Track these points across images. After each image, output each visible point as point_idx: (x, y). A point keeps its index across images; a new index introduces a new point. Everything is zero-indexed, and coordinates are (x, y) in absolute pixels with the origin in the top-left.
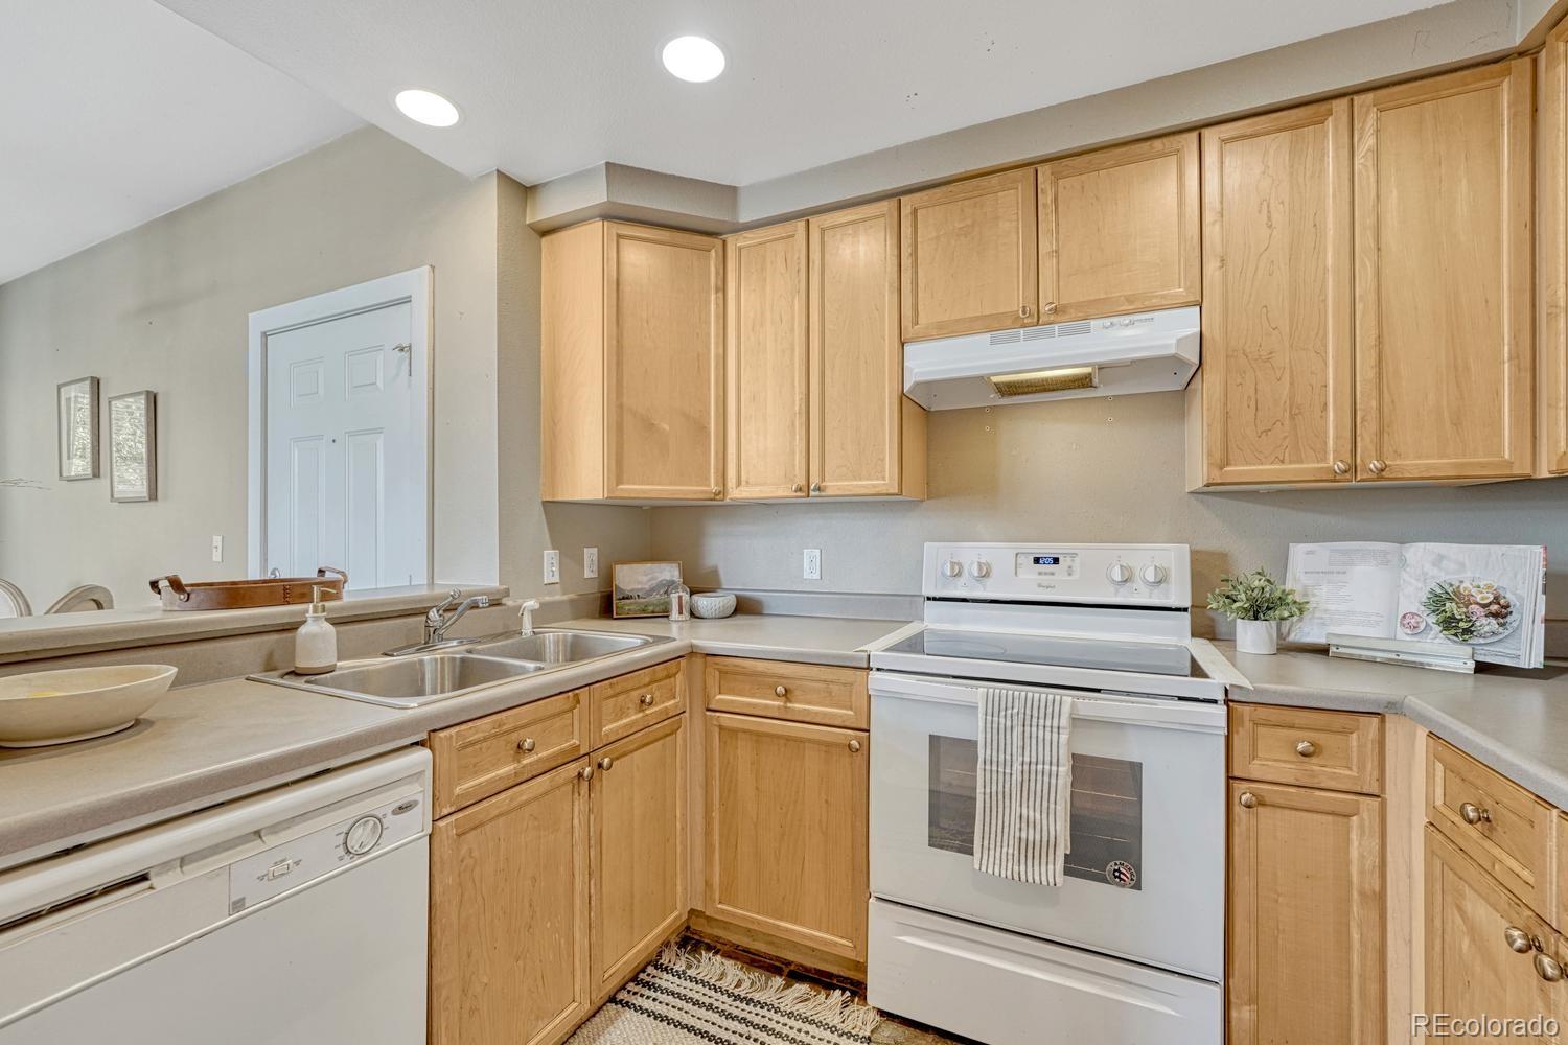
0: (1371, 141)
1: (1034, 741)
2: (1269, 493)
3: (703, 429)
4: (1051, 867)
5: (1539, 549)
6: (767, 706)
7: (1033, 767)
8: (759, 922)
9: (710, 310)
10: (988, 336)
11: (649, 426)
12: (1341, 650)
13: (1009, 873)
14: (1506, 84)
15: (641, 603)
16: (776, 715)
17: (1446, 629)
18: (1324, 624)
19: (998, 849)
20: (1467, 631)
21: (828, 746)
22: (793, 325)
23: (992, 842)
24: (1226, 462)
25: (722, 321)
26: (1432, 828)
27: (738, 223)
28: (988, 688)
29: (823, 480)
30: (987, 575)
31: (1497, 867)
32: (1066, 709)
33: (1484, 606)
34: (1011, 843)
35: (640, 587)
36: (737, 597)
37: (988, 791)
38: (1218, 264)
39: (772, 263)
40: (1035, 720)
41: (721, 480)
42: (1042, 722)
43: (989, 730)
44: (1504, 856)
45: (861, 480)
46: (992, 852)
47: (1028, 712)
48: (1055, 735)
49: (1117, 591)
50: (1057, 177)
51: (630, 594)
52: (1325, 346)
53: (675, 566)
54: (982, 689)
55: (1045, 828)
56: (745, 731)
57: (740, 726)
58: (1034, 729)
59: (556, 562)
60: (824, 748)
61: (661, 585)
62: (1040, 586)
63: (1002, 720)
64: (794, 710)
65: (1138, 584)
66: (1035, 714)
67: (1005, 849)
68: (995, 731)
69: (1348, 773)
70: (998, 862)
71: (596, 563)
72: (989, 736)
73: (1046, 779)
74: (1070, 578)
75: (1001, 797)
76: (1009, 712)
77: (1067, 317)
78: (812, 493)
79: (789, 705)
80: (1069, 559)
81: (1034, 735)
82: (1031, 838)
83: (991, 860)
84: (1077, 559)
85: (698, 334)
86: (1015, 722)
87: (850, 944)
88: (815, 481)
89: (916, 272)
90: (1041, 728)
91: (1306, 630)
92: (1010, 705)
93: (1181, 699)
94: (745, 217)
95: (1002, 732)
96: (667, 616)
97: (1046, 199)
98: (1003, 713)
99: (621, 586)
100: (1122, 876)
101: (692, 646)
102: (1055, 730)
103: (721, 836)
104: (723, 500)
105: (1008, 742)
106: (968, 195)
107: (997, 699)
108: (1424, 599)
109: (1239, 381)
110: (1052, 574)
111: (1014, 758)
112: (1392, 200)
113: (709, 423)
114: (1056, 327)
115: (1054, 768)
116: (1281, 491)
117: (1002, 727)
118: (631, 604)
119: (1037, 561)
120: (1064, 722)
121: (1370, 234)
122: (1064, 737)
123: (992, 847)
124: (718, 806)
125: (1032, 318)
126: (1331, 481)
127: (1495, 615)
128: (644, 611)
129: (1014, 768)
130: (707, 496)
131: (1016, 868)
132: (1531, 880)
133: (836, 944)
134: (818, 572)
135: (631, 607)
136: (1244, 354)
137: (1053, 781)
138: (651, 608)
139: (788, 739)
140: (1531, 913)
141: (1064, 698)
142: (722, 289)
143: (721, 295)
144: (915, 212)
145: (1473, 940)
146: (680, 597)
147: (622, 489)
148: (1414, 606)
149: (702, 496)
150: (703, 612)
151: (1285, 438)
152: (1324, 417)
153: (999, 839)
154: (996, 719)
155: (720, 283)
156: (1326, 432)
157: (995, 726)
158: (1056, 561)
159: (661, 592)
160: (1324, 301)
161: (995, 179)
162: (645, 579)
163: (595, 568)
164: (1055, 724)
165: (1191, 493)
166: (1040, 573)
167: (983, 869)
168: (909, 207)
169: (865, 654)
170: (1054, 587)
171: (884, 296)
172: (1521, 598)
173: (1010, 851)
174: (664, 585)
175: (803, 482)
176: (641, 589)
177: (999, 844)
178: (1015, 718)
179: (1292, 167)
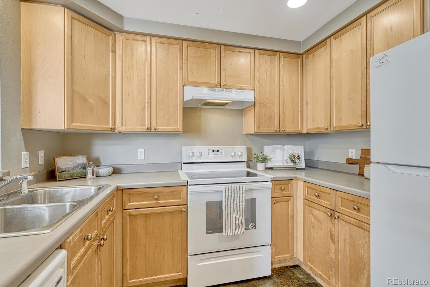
0: (282, 63)
1: (237, 197)
2: (258, 135)
3: (107, 104)
4: (242, 229)
5: (303, 146)
6: (150, 204)
7: (237, 204)
8: (147, 280)
9: (109, 59)
10: (208, 88)
11: (85, 100)
12: (275, 168)
13: (233, 233)
14: (299, 59)
15: (70, 173)
16: (154, 206)
17: (292, 162)
18: (272, 163)
19: (230, 228)
20: (295, 162)
21: (173, 213)
22: (145, 72)
23: (228, 227)
24: (259, 128)
25: (114, 64)
26: (305, 200)
27: (124, 30)
28: (225, 185)
29: (157, 126)
30: (201, 156)
31: (322, 203)
32: (244, 188)
33: (297, 157)
34: (233, 226)
35: (69, 166)
36: (114, 168)
37: (227, 213)
38: (258, 82)
39: (136, 48)
40: (237, 192)
41: (114, 124)
42: (239, 192)
43: (226, 197)
44: (323, 201)
45: (170, 127)
46: (228, 230)
47: (235, 190)
48: (242, 195)
49: (232, 158)
50: (225, 50)
51: (65, 170)
52: (275, 104)
53: (85, 157)
54: (223, 186)
55: (241, 220)
56: (141, 214)
57: (139, 213)
58: (237, 194)
59: (27, 157)
60: (171, 213)
61: (79, 165)
62: (215, 158)
63: (229, 194)
64: (161, 203)
65: (237, 156)
66: (237, 190)
67: (231, 228)
68: (228, 197)
69: (288, 192)
70: (230, 232)
71: (43, 157)
72: (226, 198)
73: (240, 206)
74: (221, 155)
75: (230, 214)
76: (231, 191)
77: (228, 87)
78: (152, 131)
79: (159, 202)
80: (221, 150)
81: (237, 196)
82: (238, 223)
83: (228, 232)
84: (223, 150)
85: (105, 67)
86: (232, 194)
87: (181, 273)
88: (153, 126)
89: (188, 65)
90: (239, 194)
91: (269, 164)
92: (231, 189)
93: (262, 182)
94: (126, 28)
95: (229, 197)
96: (86, 177)
97: (223, 55)
98: (229, 192)
99: (60, 167)
100: (253, 227)
101: (117, 187)
102: (242, 194)
103: (130, 255)
104: (114, 131)
105: (231, 199)
106: (203, 47)
107: (228, 188)
108: (288, 156)
109: (261, 109)
110: (217, 154)
111: (233, 203)
112: (285, 76)
113: (109, 102)
114: (225, 89)
115: (242, 203)
116: (260, 134)
117: (229, 195)
118: (65, 174)
119: (213, 151)
120: (244, 191)
121: (282, 82)
122: (244, 195)
123: (228, 228)
124: (129, 244)
125: (219, 86)
126: (276, 132)
127: (298, 159)
128: (72, 176)
129: (233, 206)
130: (109, 130)
131: (235, 232)
132: (329, 204)
133: (176, 276)
134: (144, 157)
135: (66, 175)
136: (262, 103)
137: (242, 207)
138: (75, 175)
139: (158, 213)
140: (329, 209)
141: (243, 185)
142: (114, 51)
143: (114, 54)
144: (188, 47)
145: (315, 218)
146: (93, 170)
147: (73, 125)
148: (287, 158)
149: (107, 130)
150: (101, 174)
151: (269, 123)
152: (275, 119)
153: (230, 226)
154: (228, 193)
155: (114, 50)
156: (275, 122)
157: (228, 195)
158: (218, 151)
159: (79, 168)
160: (275, 94)
161: (210, 45)
162: (71, 163)
163: (43, 159)
164: (242, 192)
165: (244, 134)
166: (214, 154)
167: (227, 235)
168: (186, 45)
169: (186, 181)
170: (218, 158)
171: (178, 70)
172: (301, 155)
173: (233, 228)
174: (80, 165)
175: (149, 126)
176: (70, 167)
177: (230, 227)
178: (232, 192)
179: (270, 64)
